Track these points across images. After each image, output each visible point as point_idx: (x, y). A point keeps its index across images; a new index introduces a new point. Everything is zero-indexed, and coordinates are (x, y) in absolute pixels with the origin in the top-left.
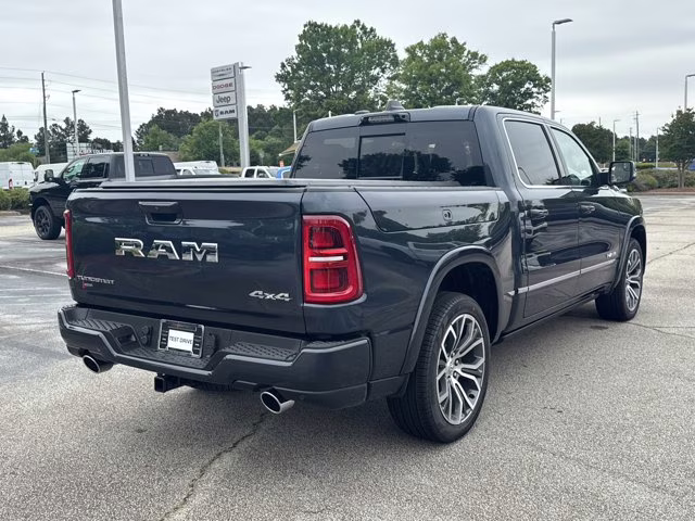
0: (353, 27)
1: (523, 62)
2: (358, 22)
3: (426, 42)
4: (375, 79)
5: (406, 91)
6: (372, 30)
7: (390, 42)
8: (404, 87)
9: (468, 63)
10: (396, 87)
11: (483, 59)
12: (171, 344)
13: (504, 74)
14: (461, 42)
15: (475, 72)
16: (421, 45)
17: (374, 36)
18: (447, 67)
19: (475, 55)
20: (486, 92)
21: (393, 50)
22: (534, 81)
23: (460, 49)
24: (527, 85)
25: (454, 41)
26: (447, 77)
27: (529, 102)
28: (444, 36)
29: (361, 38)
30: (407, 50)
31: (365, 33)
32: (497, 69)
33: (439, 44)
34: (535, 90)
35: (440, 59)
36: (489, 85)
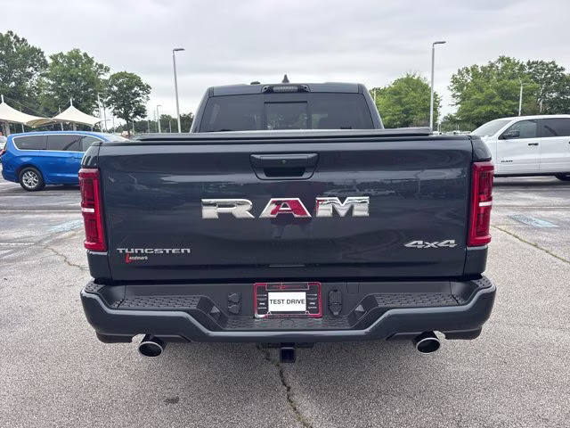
0: (7, 36)
1: (131, 74)
2: (11, 33)
3: (65, 53)
4: (30, 75)
5: (53, 85)
6: (23, 40)
7: (40, 50)
8: (51, 82)
9: (97, 71)
10: (44, 82)
11: (107, 70)
12: (272, 308)
13: (121, 81)
14: (90, 56)
15: (102, 77)
16: (61, 54)
17: (26, 45)
18: (82, 71)
19: (101, 66)
20: (110, 91)
21: (42, 56)
22: (139, 86)
23: (90, 61)
24: (136, 89)
25: (85, 55)
26: (84, 78)
27: (138, 99)
28: (77, 51)
29: (15, 45)
30: (51, 57)
31: (18, 41)
32: (116, 77)
33: (75, 55)
34: (141, 92)
35: (77, 66)
36: (111, 86)
